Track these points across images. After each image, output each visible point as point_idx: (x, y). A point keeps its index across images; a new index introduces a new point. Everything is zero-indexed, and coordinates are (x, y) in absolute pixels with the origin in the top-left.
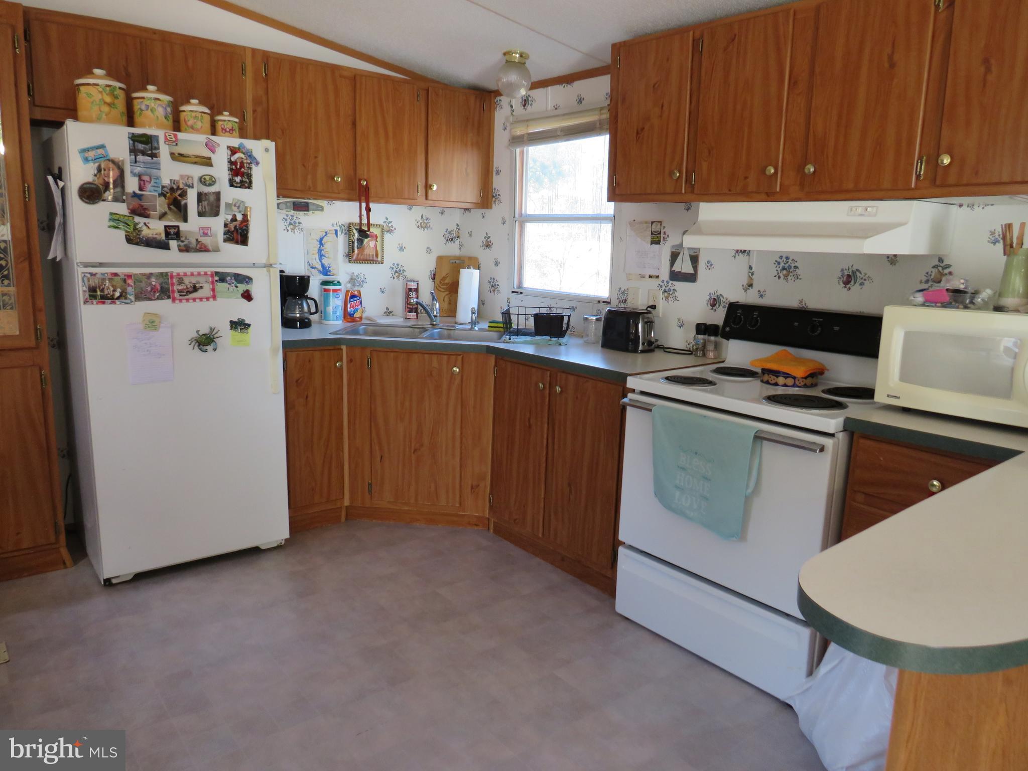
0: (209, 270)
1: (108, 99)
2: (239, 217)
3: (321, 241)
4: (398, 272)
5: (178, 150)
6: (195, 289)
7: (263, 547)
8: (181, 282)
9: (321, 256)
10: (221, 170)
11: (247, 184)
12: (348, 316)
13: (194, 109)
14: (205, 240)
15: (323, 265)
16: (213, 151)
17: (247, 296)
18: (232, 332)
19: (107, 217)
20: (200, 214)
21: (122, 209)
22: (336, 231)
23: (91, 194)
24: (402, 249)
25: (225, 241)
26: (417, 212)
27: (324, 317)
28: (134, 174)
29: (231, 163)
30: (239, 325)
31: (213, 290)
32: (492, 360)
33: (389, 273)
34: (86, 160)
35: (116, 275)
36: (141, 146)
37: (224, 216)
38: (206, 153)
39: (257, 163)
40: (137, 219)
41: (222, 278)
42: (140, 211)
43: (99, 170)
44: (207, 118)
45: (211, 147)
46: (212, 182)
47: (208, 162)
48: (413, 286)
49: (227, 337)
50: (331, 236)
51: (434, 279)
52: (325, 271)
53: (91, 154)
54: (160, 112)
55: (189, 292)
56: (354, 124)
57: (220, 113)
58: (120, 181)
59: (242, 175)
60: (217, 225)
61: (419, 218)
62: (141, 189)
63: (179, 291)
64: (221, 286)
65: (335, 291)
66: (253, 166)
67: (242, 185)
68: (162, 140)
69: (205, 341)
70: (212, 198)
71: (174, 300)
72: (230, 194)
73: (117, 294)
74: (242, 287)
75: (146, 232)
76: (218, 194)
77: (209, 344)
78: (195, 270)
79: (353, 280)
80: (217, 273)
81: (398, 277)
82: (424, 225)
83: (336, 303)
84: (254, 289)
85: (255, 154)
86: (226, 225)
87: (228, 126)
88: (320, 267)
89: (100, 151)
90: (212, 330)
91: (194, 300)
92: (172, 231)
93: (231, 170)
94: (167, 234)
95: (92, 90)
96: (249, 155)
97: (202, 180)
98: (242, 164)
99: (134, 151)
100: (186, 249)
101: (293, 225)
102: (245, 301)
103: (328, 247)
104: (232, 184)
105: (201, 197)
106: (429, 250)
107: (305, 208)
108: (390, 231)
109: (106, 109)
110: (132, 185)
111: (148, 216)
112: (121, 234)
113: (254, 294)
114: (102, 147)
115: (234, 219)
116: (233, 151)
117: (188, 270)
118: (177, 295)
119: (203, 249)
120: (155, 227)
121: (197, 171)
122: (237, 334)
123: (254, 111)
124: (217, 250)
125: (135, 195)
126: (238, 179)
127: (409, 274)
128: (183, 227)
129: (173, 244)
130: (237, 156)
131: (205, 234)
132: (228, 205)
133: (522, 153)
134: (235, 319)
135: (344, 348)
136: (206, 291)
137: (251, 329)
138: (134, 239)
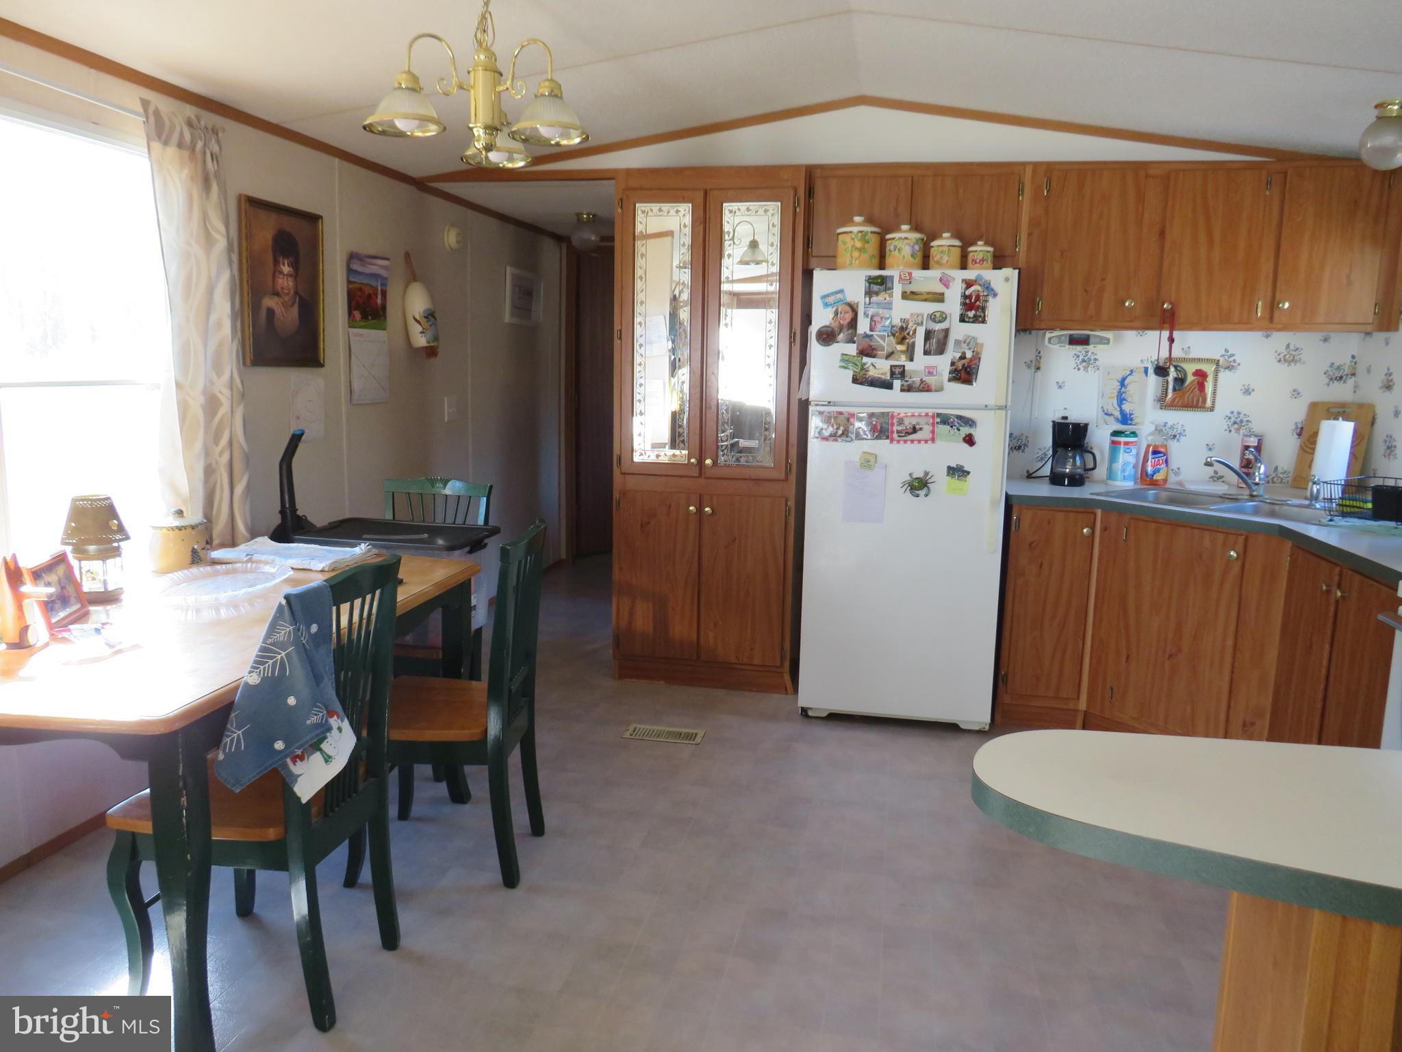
0: (931, 412)
1: (859, 244)
2: (969, 355)
3: (1122, 382)
4: (1238, 422)
5: (910, 288)
6: (914, 430)
7: (963, 726)
8: (901, 422)
9: (1121, 400)
10: (953, 306)
11: (980, 319)
12: (1147, 479)
13: (945, 244)
14: (931, 380)
15: (1122, 412)
16: (947, 286)
17: (970, 440)
18: (949, 478)
19: (839, 357)
20: (926, 353)
21: (852, 349)
22: (1146, 370)
23: (827, 337)
24: (1247, 391)
25: (950, 380)
26: (1280, 340)
27: (1111, 475)
28: (866, 315)
29: (965, 297)
30: (957, 472)
31: (933, 432)
32: (1288, 545)
33: (1224, 424)
34: (826, 305)
35: (841, 413)
36: (875, 288)
37: (951, 354)
38: (939, 288)
39: (995, 295)
40: (865, 359)
41: (945, 420)
42: (868, 351)
43: (836, 313)
44: (958, 251)
45: (945, 282)
46: (942, 317)
47: (939, 298)
48: (1253, 442)
49: (942, 483)
50: (1138, 376)
51: (1300, 435)
52: (1125, 419)
53: (831, 300)
54: (907, 250)
55: (908, 433)
56: (1162, 234)
57: (974, 243)
58: (853, 324)
59: (977, 309)
60: (943, 363)
61: (1282, 349)
62: (871, 330)
63: (898, 432)
64: (943, 429)
65: (1126, 443)
66: (990, 299)
67: (976, 320)
68: (896, 280)
69: (919, 485)
70: (941, 336)
71: (892, 440)
72: (960, 331)
73: (840, 432)
74: (965, 430)
75: (873, 373)
76: (946, 332)
77: (920, 488)
78: (916, 412)
79: (1158, 430)
80: (938, 415)
81: (1238, 430)
82: (1290, 358)
83: (1127, 459)
84: (977, 434)
85: (993, 285)
86: (953, 364)
87: (979, 256)
88: (1117, 414)
89: (839, 296)
90: (927, 474)
91: (912, 441)
92: (897, 371)
93: (964, 304)
94: (892, 374)
95: (847, 238)
96: (988, 287)
97: (933, 318)
98: (978, 298)
99: (869, 293)
100: (908, 389)
101: (1087, 362)
102: (966, 446)
103: (1132, 389)
104: (963, 319)
105: (928, 335)
106: (1296, 394)
107: (1084, 341)
108: (1229, 368)
109: (856, 254)
110: (863, 326)
111: (874, 356)
112: (849, 374)
113: (977, 438)
114: (841, 291)
115: (963, 357)
116: (969, 284)
117: (910, 411)
118: (895, 435)
119: (925, 388)
120: (880, 367)
121: (930, 308)
122: (955, 482)
123: (1030, 235)
124: (940, 389)
125: (866, 336)
126: (971, 314)
127: (1257, 427)
128: (909, 366)
129: (897, 384)
130: (972, 289)
131: (930, 373)
132: (957, 342)
134: (954, 465)
135: (1099, 512)
136: (925, 433)
137: (969, 477)
138: (860, 379)
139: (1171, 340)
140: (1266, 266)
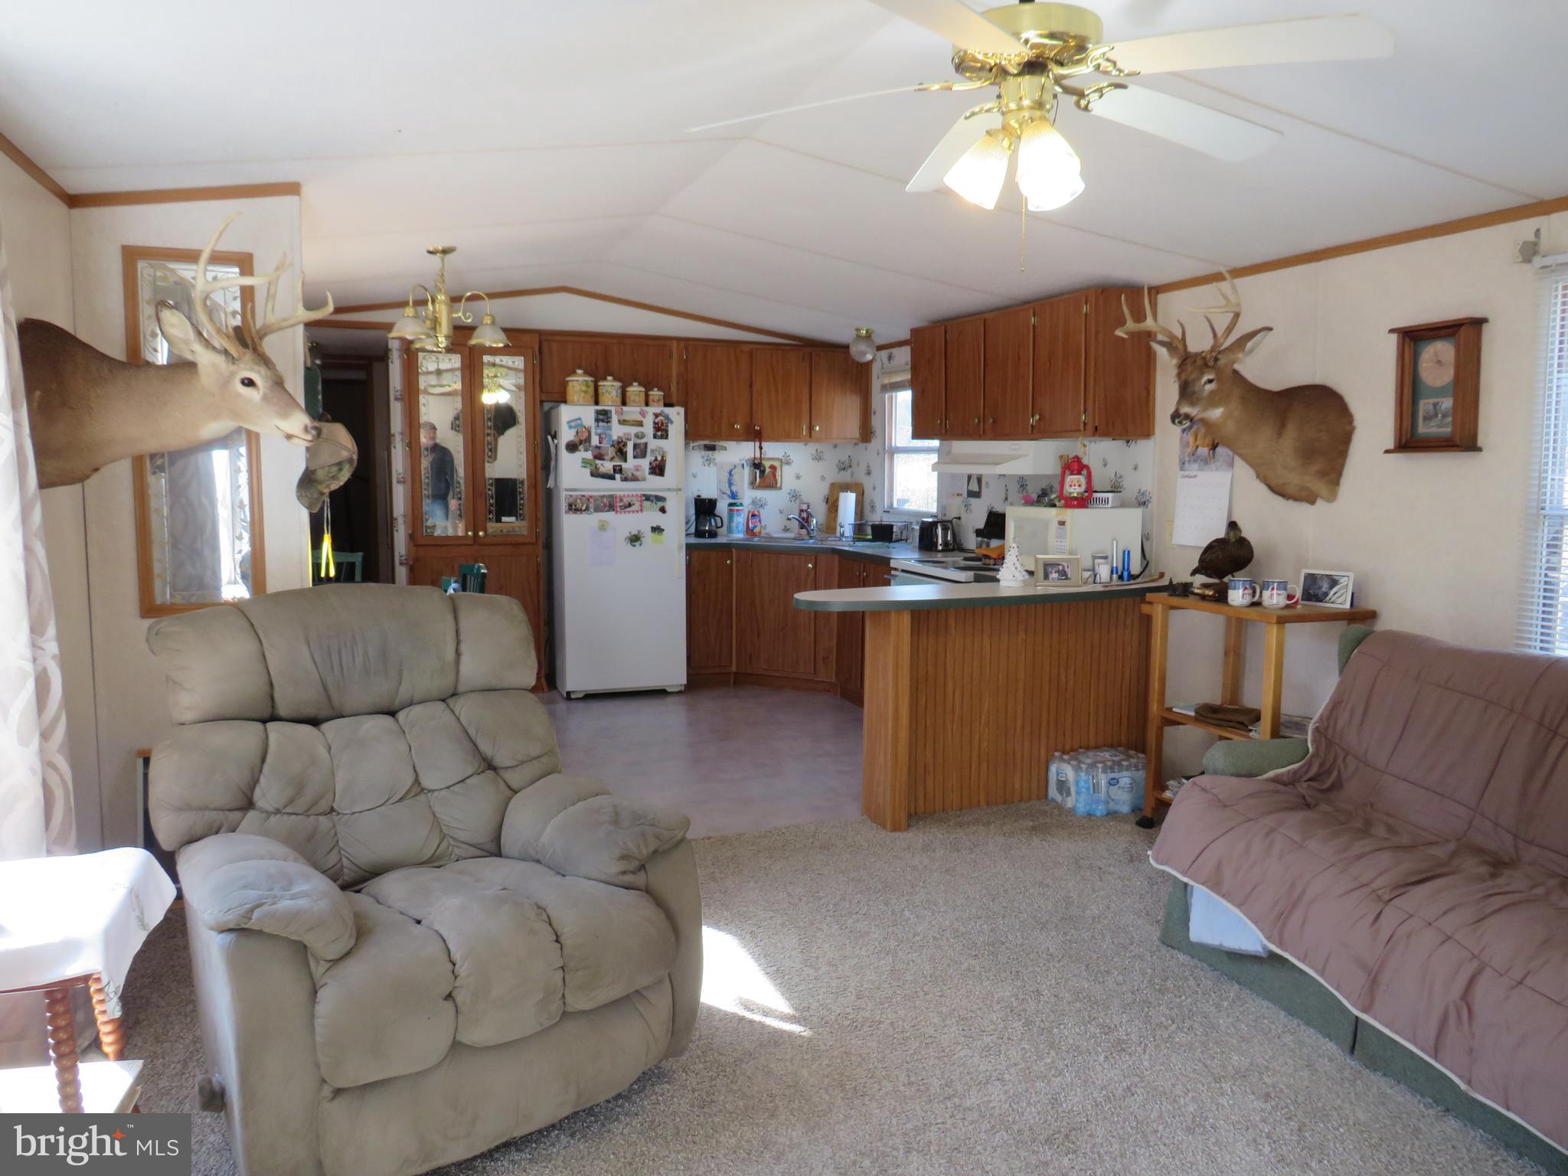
0: (639, 493)
1: (584, 388)
2: (659, 458)
3: (730, 473)
4: (795, 496)
5: (622, 418)
6: (630, 505)
7: (669, 690)
8: (621, 500)
9: (730, 484)
10: (648, 429)
11: (665, 436)
12: (750, 532)
13: (635, 390)
14: (637, 474)
15: (731, 491)
16: (644, 417)
17: (663, 510)
18: (652, 534)
19: (581, 461)
20: (635, 457)
21: (589, 455)
22: (743, 465)
23: (572, 447)
24: (798, 477)
25: (650, 474)
26: (812, 448)
27: (730, 530)
28: (596, 434)
29: (655, 423)
30: (657, 530)
31: (641, 506)
32: (836, 558)
33: (788, 497)
34: (570, 427)
35: (583, 496)
36: (601, 417)
37: (649, 458)
38: (640, 418)
39: (672, 423)
40: (598, 462)
41: (648, 498)
42: (599, 456)
43: (577, 433)
44: (643, 394)
45: (643, 414)
46: (643, 436)
47: (640, 424)
48: (804, 507)
49: (649, 537)
50: (739, 469)
51: (827, 502)
52: (734, 496)
53: (573, 424)
54: (614, 393)
55: (626, 507)
56: (751, 386)
57: (652, 390)
58: (588, 439)
59: (662, 430)
60: (645, 464)
61: (814, 452)
62: (600, 443)
63: (620, 507)
64: (647, 504)
65: (738, 510)
66: (669, 425)
67: (662, 437)
68: (613, 412)
69: (635, 539)
70: (642, 447)
71: (617, 512)
72: (653, 444)
73: (584, 508)
74: (660, 504)
75: (602, 470)
76: (646, 444)
77: (636, 541)
78: (630, 493)
79: (754, 502)
80: (644, 495)
81: (795, 501)
82: (818, 458)
83: (740, 520)
84: (668, 505)
85: (670, 416)
86: (650, 464)
87: (656, 398)
88: (729, 493)
89: (579, 422)
90: (639, 532)
91: (629, 512)
92: (618, 468)
93: (654, 428)
94: (614, 470)
95: (575, 383)
96: (667, 417)
97: (637, 436)
98: (662, 424)
99: (597, 420)
100: (625, 479)
101: (709, 461)
102: (661, 513)
103: (736, 477)
104: (655, 437)
105: (635, 446)
106: (823, 478)
107: (712, 448)
108: (788, 463)
109: (583, 394)
110: (595, 441)
111: (603, 459)
112: (587, 471)
113: (667, 509)
114: (580, 419)
115: (656, 460)
116: (656, 415)
117: (627, 493)
118: (618, 509)
119: (635, 479)
120: (607, 466)
121: (633, 430)
122: (656, 536)
123: (678, 383)
124: (644, 479)
125: (597, 447)
126: (659, 433)
127: (805, 498)
128: (624, 465)
129: (618, 476)
130: (660, 418)
131: (637, 470)
132: (652, 451)
133: (891, 398)
134: (655, 526)
135: (734, 551)
136: (636, 507)
137: (664, 533)
138: (595, 474)
139: (761, 448)
140: (805, 407)
